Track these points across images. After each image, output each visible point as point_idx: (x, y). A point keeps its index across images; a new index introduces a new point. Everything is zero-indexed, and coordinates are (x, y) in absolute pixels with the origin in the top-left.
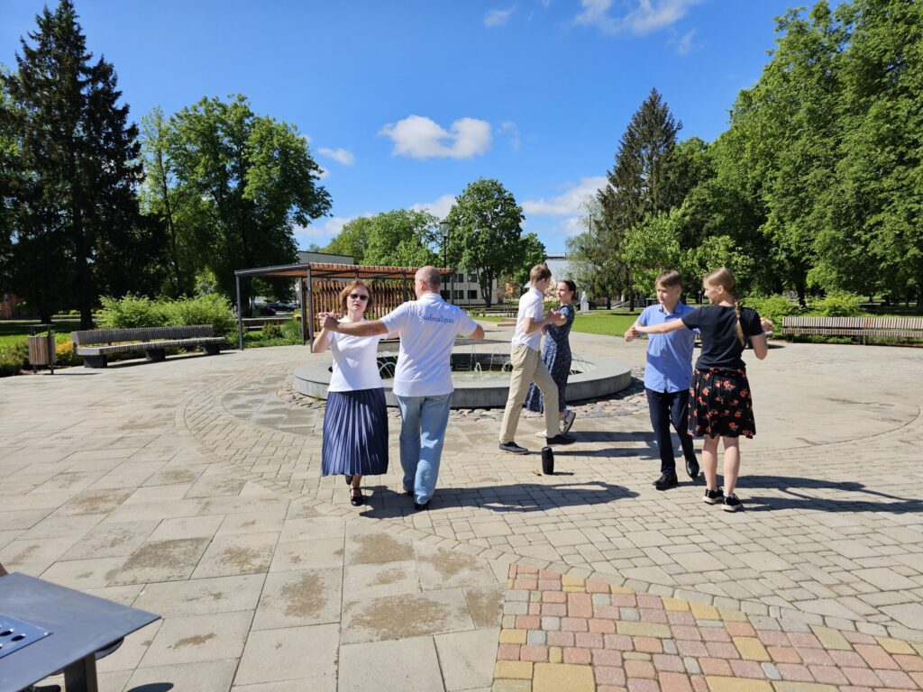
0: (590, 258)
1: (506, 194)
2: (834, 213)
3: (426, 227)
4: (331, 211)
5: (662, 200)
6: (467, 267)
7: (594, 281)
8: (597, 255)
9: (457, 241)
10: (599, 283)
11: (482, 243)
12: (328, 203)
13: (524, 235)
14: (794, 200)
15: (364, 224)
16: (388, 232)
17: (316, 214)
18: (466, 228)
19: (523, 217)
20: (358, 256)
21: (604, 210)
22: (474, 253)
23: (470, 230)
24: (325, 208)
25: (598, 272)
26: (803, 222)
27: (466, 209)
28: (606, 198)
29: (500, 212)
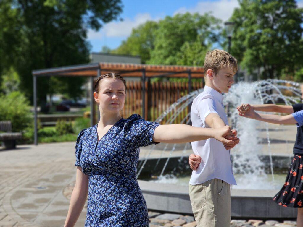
3: (209, 29)
9: (239, 42)
11: (263, 43)
12: (119, 8)
15: (151, 26)
16: (173, 34)
17: (108, 18)
18: (248, 29)
20: (145, 56)
22: (255, 53)
23: (252, 31)
27: (249, 11)
29: (282, 13)
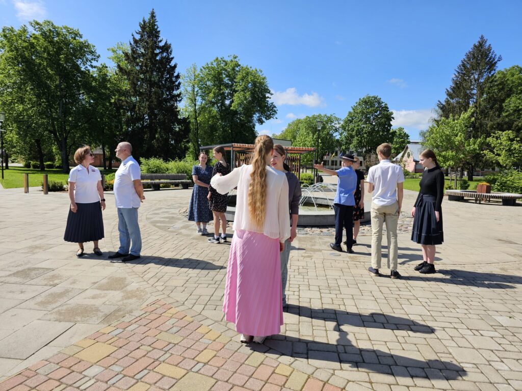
1: (383, 104)
3: (333, 124)
4: (276, 116)
6: (356, 147)
11: (366, 133)
12: (275, 111)
13: (393, 129)
15: (300, 122)
16: (310, 127)
17: (268, 117)
18: (356, 124)
19: (393, 118)
21: (442, 113)
22: (360, 139)
23: (358, 126)
24: (273, 114)
27: (357, 113)
28: (444, 106)
29: (379, 115)
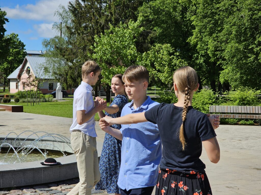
0: (64, 56)
2: (237, 31)
5: (118, 14)
7: (67, 75)
8: (69, 54)
10: (71, 77)
13: (7, 35)
14: (211, 21)
19: (7, 20)
21: (73, 18)
25: (70, 68)
26: (217, 37)
28: (75, 9)
